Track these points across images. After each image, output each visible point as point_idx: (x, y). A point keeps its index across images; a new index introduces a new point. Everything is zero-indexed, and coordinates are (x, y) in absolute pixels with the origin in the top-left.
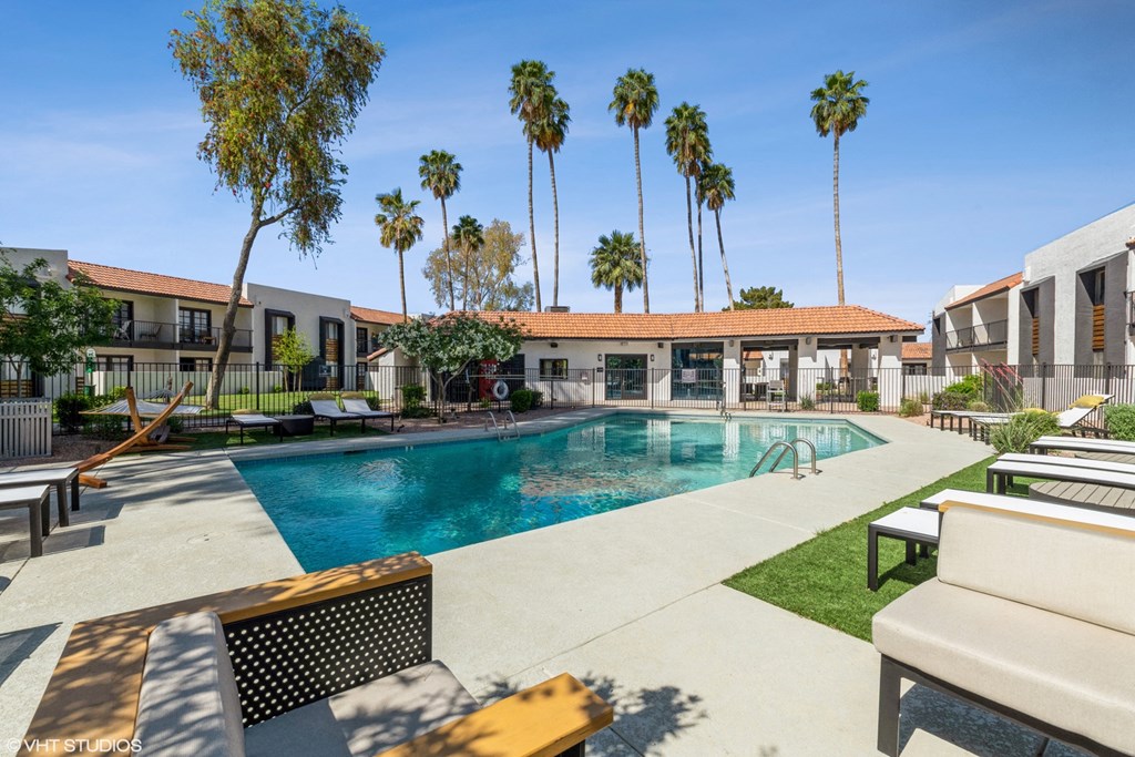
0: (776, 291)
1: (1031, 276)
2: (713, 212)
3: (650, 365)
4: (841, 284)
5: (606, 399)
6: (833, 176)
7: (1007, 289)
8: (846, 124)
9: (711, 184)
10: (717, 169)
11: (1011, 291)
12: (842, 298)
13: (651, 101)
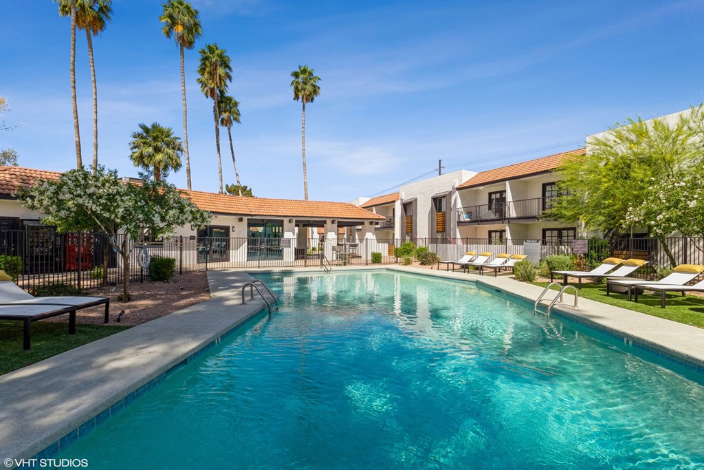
0: (248, 189)
1: (405, 197)
2: (227, 128)
3: (232, 235)
4: (306, 189)
5: (198, 262)
6: (302, 126)
7: (394, 202)
8: (310, 98)
9: (225, 109)
10: (230, 99)
11: (396, 203)
12: (306, 197)
13: (196, 30)
